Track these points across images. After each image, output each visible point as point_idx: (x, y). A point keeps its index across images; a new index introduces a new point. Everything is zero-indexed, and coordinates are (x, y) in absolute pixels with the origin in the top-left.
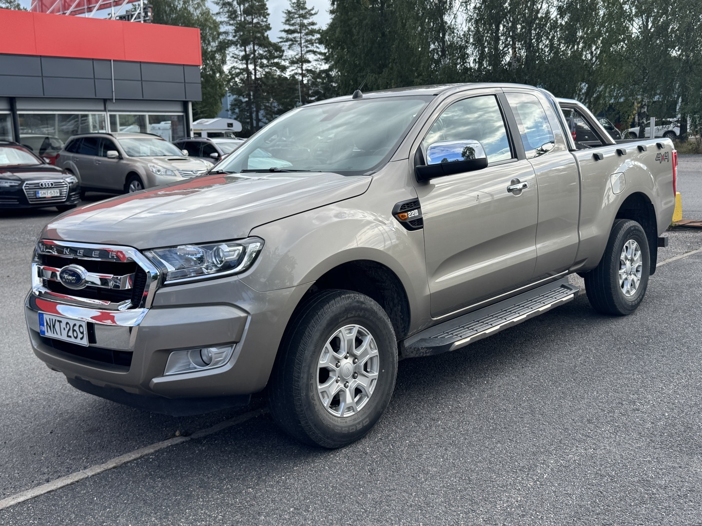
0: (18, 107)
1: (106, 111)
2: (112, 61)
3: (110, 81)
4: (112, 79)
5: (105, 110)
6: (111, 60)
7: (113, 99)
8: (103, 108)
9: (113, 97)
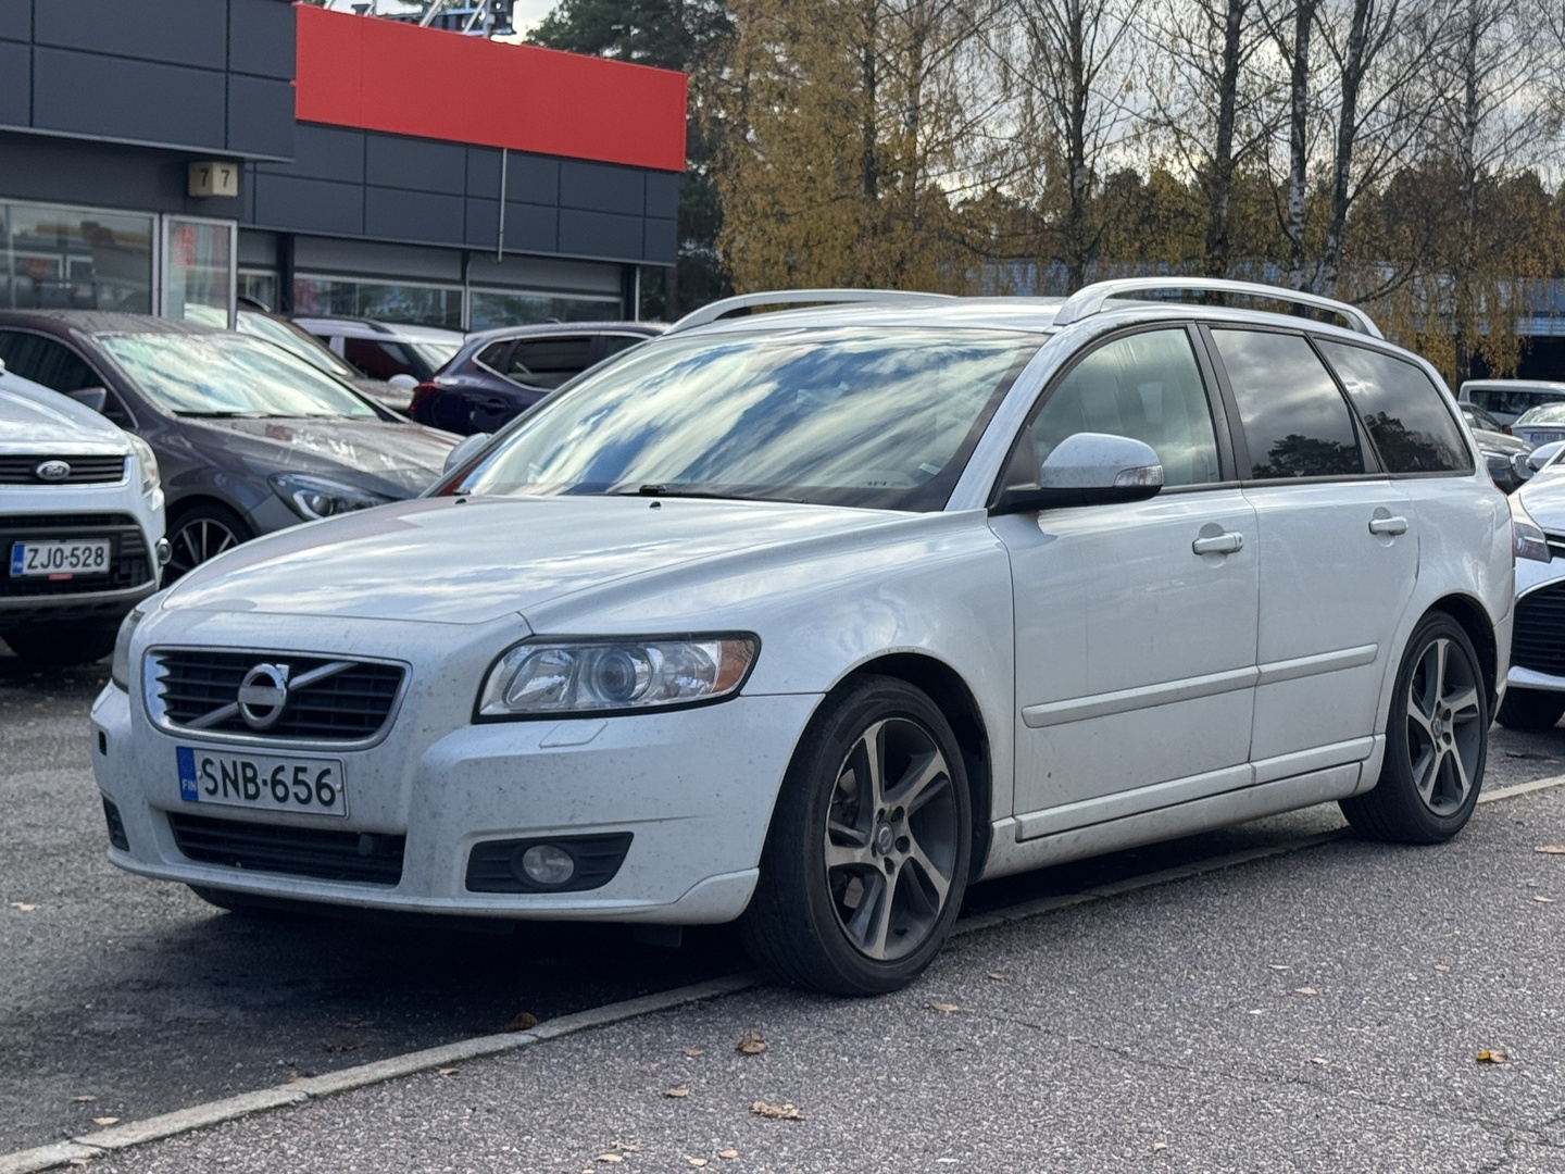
0: (298, 262)
1: (464, 284)
2: (505, 152)
3: (496, 203)
4: (500, 200)
5: (462, 282)
6: (502, 149)
7: (496, 253)
8: (458, 276)
9: (498, 246)
